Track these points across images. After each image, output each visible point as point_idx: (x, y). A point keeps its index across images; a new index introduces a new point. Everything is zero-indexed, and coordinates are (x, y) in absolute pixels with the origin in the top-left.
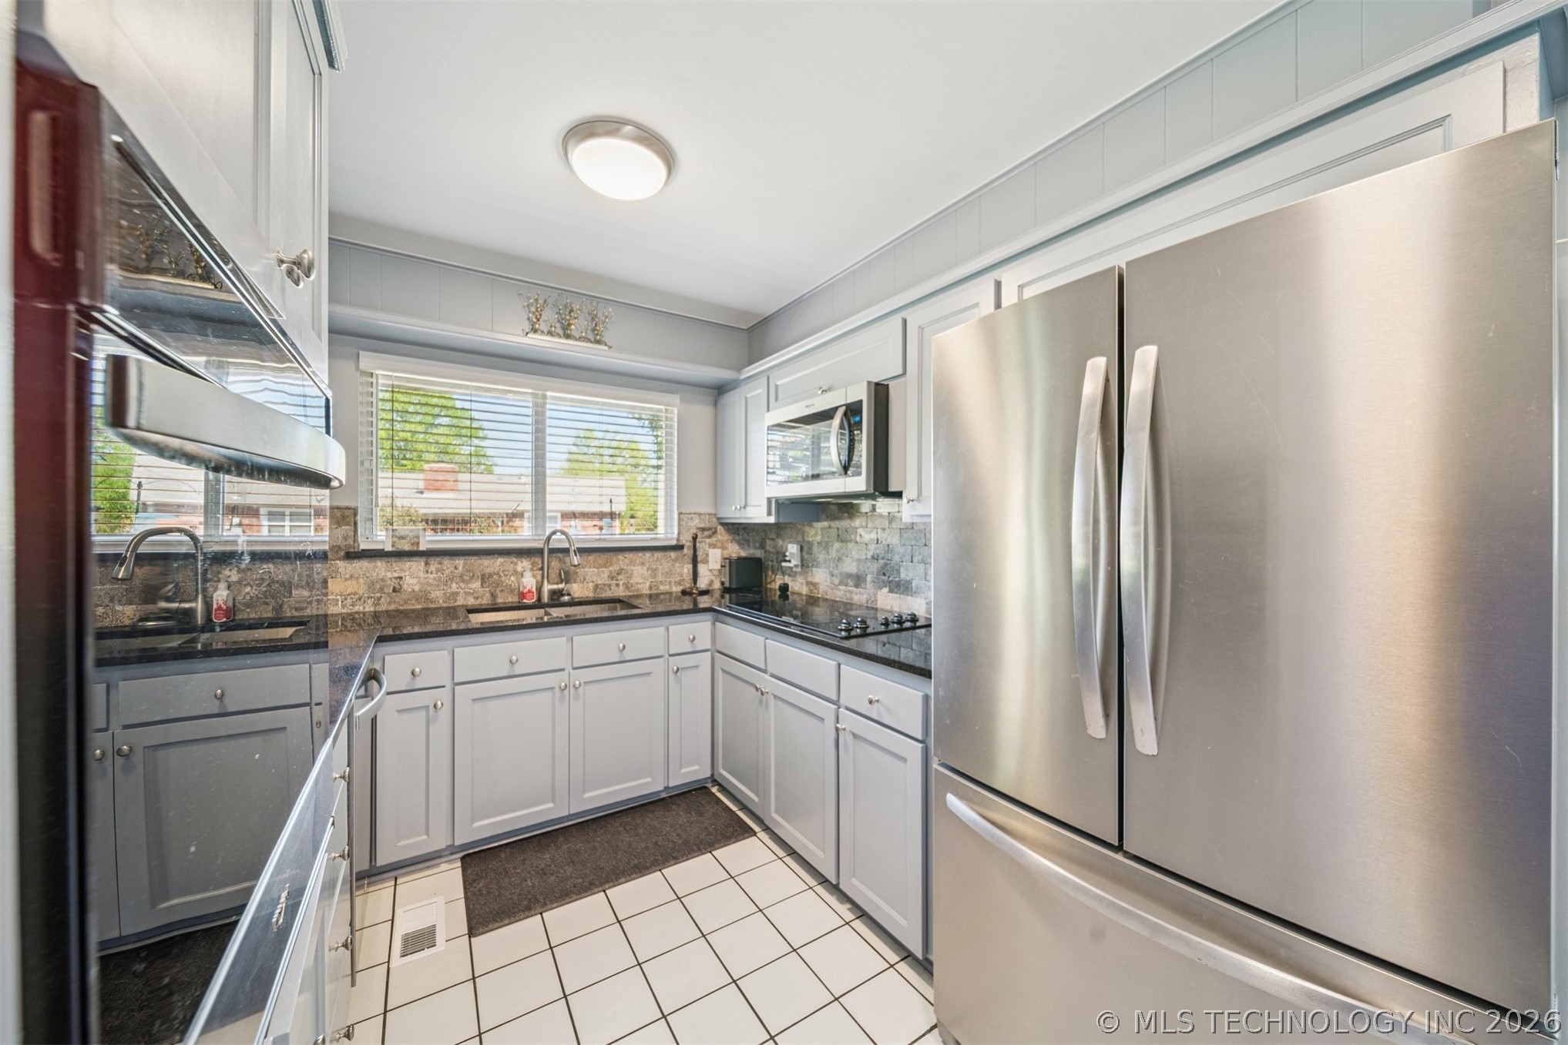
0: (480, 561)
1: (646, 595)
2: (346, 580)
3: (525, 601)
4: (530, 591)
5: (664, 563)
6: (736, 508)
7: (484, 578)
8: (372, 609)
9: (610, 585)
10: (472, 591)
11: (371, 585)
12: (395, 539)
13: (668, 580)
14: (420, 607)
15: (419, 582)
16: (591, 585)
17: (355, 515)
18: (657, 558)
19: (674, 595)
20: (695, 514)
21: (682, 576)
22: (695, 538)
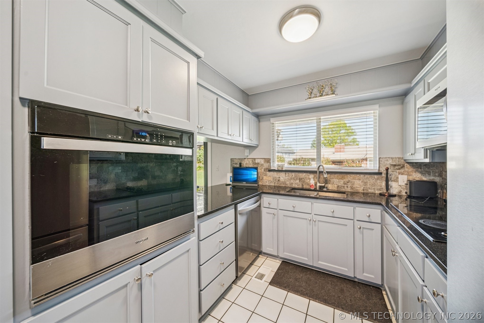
0: (299, 174)
1: (362, 193)
2: (269, 177)
3: (311, 188)
4: (312, 185)
5: (371, 180)
6: (409, 155)
7: (300, 179)
8: (274, 185)
9: (344, 187)
10: (297, 183)
11: (274, 178)
12: (278, 167)
13: (373, 188)
14: (284, 186)
15: (284, 179)
16: (336, 186)
17: (270, 160)
18: (367, 177)
19: (377, 195)
20: (389, 158)
21: (381, 186)
22: (387, 169)
